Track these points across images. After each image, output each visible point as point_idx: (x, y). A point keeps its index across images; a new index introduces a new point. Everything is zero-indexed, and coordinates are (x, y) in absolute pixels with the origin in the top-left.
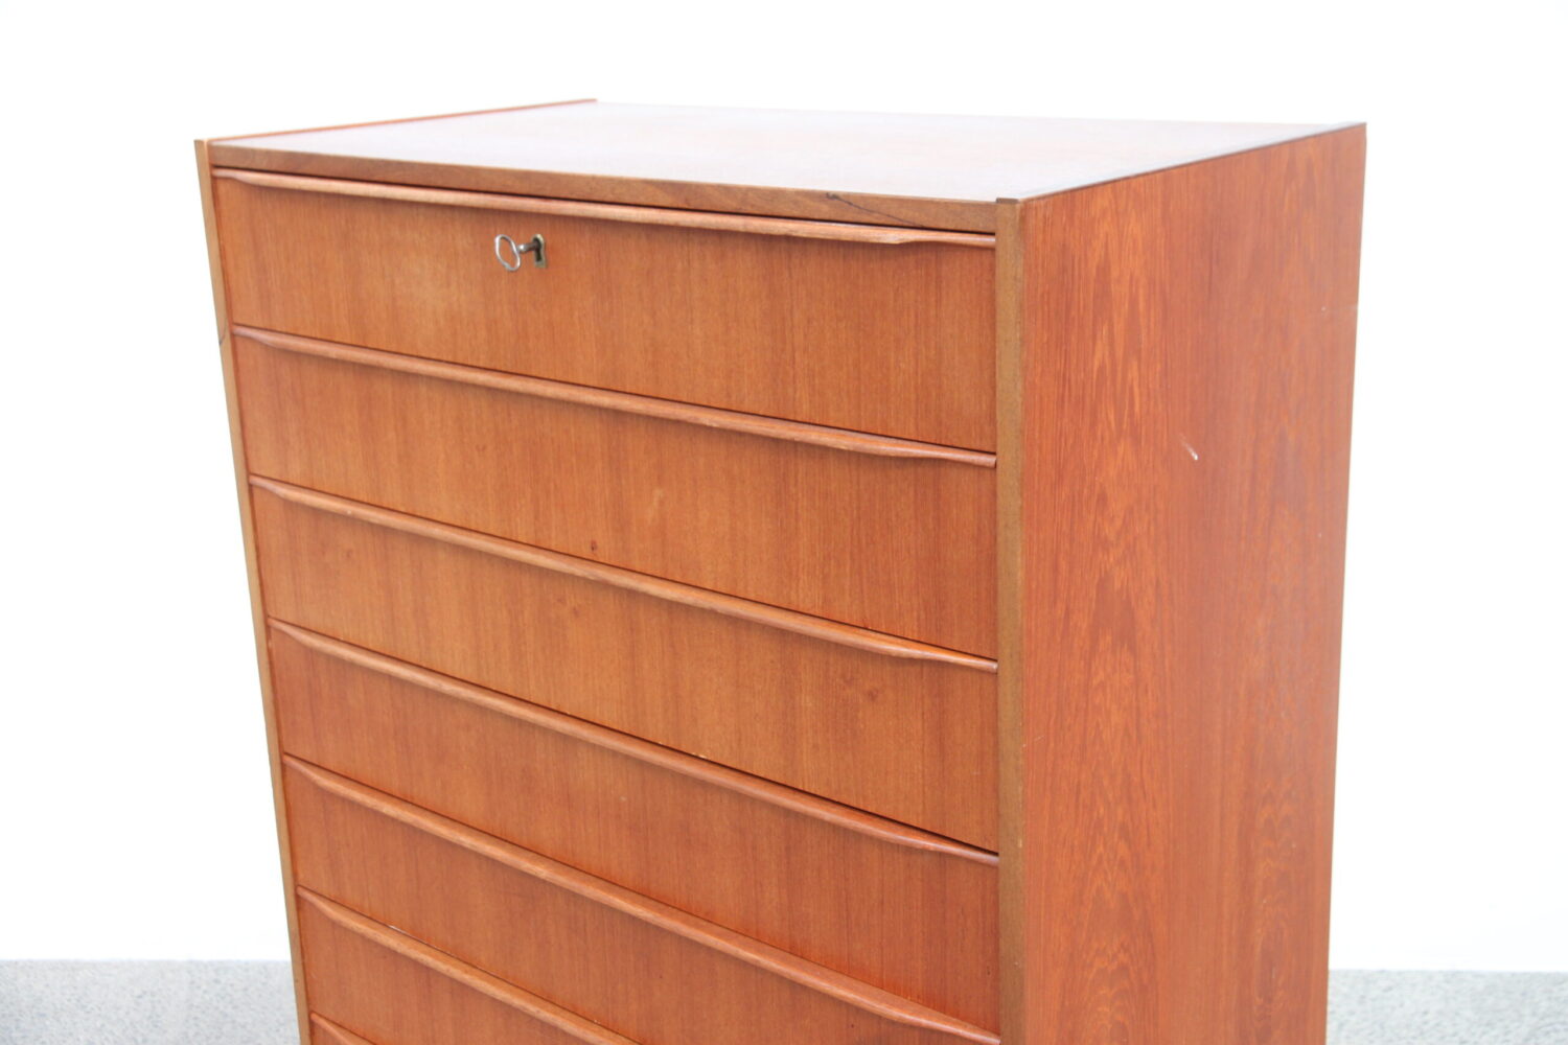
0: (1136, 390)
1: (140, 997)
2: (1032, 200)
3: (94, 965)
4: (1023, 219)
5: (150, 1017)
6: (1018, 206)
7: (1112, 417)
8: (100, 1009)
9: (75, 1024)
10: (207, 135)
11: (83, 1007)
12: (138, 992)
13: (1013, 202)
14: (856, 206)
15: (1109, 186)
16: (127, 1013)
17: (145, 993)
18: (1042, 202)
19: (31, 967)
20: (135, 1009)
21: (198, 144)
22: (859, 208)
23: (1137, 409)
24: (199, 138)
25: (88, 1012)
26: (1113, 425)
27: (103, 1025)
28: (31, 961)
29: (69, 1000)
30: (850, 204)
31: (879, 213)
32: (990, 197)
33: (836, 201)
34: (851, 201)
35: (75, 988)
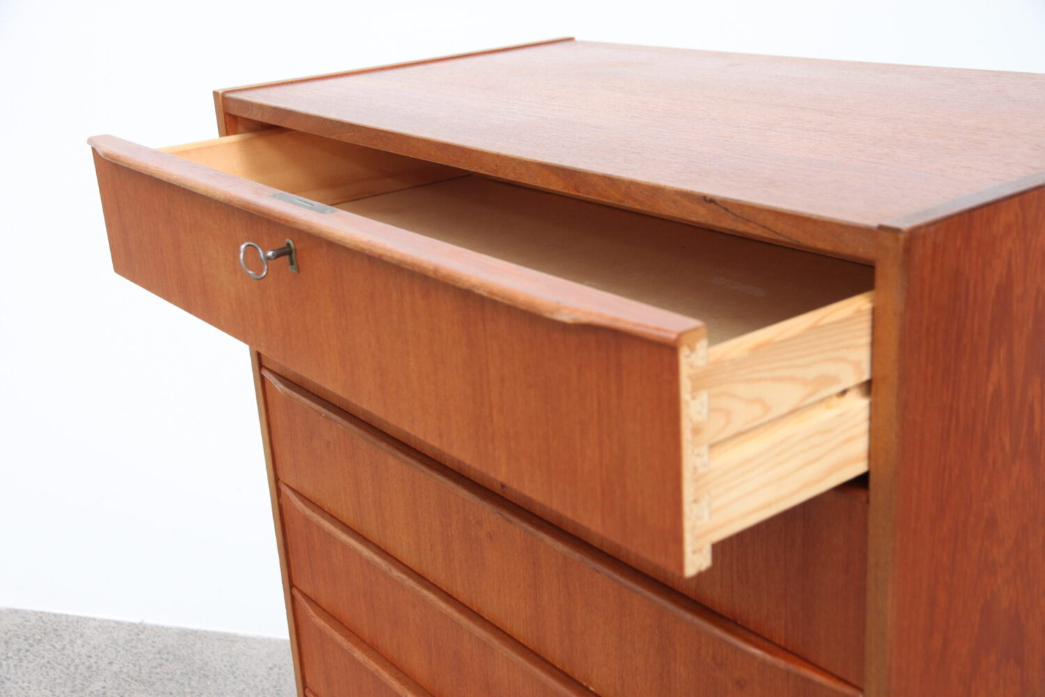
0: (1037, 408)
1: (271, 669)
2: (918, 228)
3: (245, 639)
4: (908, 250)
5: (275, 687)
6: (901, 236)
7: (1007, 440)
8: (244, 676)
9: (226, 685)
10: (222, 86)
11: (234, 673)
12: (270, 665)
13: (895, 231)
14: (733, 214)
15: (1017, 199)
16: (261, 681)
17: (275, 666)
18: (932, 229)
19: (205, 637)
20: (267, 679)
21: (216, 94)
22: (735, 215)
23: (1037, 427)
24: (216, 89)
25: (236, 678)
26: (1008, 447)
27: (244, 690)
28: (206, 632)
29: (225, 666)
30: (726, 210)
31: (755, 223)
32: (872, 222)
33: (712, 205)
34: (729, 207)
35: (231, 657)
